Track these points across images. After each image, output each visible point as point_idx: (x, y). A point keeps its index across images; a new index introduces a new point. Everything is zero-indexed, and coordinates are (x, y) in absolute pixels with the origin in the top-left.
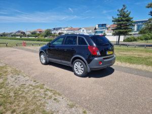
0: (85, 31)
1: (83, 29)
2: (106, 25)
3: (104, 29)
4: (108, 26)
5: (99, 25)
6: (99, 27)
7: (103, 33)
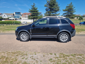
0: (6, 16)
1: (4, 14)
2: (20, 13)
3: (19, 15)
4: (21, 14)
5: (16, 13)
6: (16, 14)
7: (20, 17)
